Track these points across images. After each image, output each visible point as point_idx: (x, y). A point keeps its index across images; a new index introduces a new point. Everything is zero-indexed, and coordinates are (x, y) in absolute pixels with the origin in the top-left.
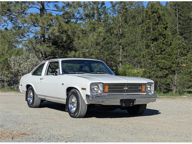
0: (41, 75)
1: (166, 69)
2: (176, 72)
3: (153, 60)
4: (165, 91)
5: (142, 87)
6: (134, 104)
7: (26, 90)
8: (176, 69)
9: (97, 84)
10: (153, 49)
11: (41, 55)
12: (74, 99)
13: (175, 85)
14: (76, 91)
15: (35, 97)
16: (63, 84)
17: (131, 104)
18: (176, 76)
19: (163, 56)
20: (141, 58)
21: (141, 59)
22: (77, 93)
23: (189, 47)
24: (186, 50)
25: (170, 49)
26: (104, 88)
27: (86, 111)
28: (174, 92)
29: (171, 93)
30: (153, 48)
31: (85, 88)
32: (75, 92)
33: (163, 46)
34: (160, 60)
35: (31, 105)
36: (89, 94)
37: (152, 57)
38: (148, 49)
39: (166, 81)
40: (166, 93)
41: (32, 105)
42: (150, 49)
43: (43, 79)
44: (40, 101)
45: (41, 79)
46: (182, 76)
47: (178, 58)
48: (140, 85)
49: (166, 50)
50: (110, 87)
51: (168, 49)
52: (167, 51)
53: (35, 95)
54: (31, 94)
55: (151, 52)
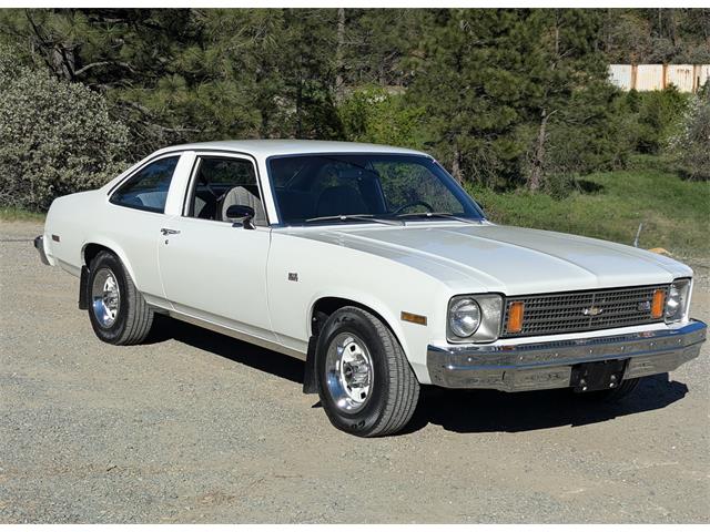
0: (161, 211)
1: (510, 104)
2: (544, 114)
3: (464, 70)
4: (502, 183)
5: (651, 301)
6: (624, 378)
7: (80, 262)
8: (546, 103)
9: (475, 298)
10: (462, 26)
11: (58, 58)
12: (353, 349)
13: (538, 164)
14: (369, 321)
15: (131, 300)
16: (293, 277)
17: (613, 377)
18: (542, 131)
19: (499, 54)
20: (418, 60)
21: (417, 64)
22: (375, 330)
23: (597, 20)
24: (584, 32)
25: (525, 29)
26: (506, 315)
27: (414, 408)
28: (534, 186)
29: (525, 191)
30: (462, 22)
31: (423, 315)
32: (364, 323)
33: (502, 17)
34: (490, 70)
35: (111, 335)
36: (442, 344)
37: (459, 56)
38: (444, 25)
39: (510, 148)
40: (503, 190)
41: (118, 332)
42: (452, 25)
43: (175, 232)
44: (152, 316)
45: (165, 232)
46: (566, 132)
47: (555, 61)
48: (646, 291)
49: (512, 32)
50: (530, 309)
51: (521, 28)
52: (515, 37)
53: (131, 292)
54: (110, 283)
55: (456, 40)
